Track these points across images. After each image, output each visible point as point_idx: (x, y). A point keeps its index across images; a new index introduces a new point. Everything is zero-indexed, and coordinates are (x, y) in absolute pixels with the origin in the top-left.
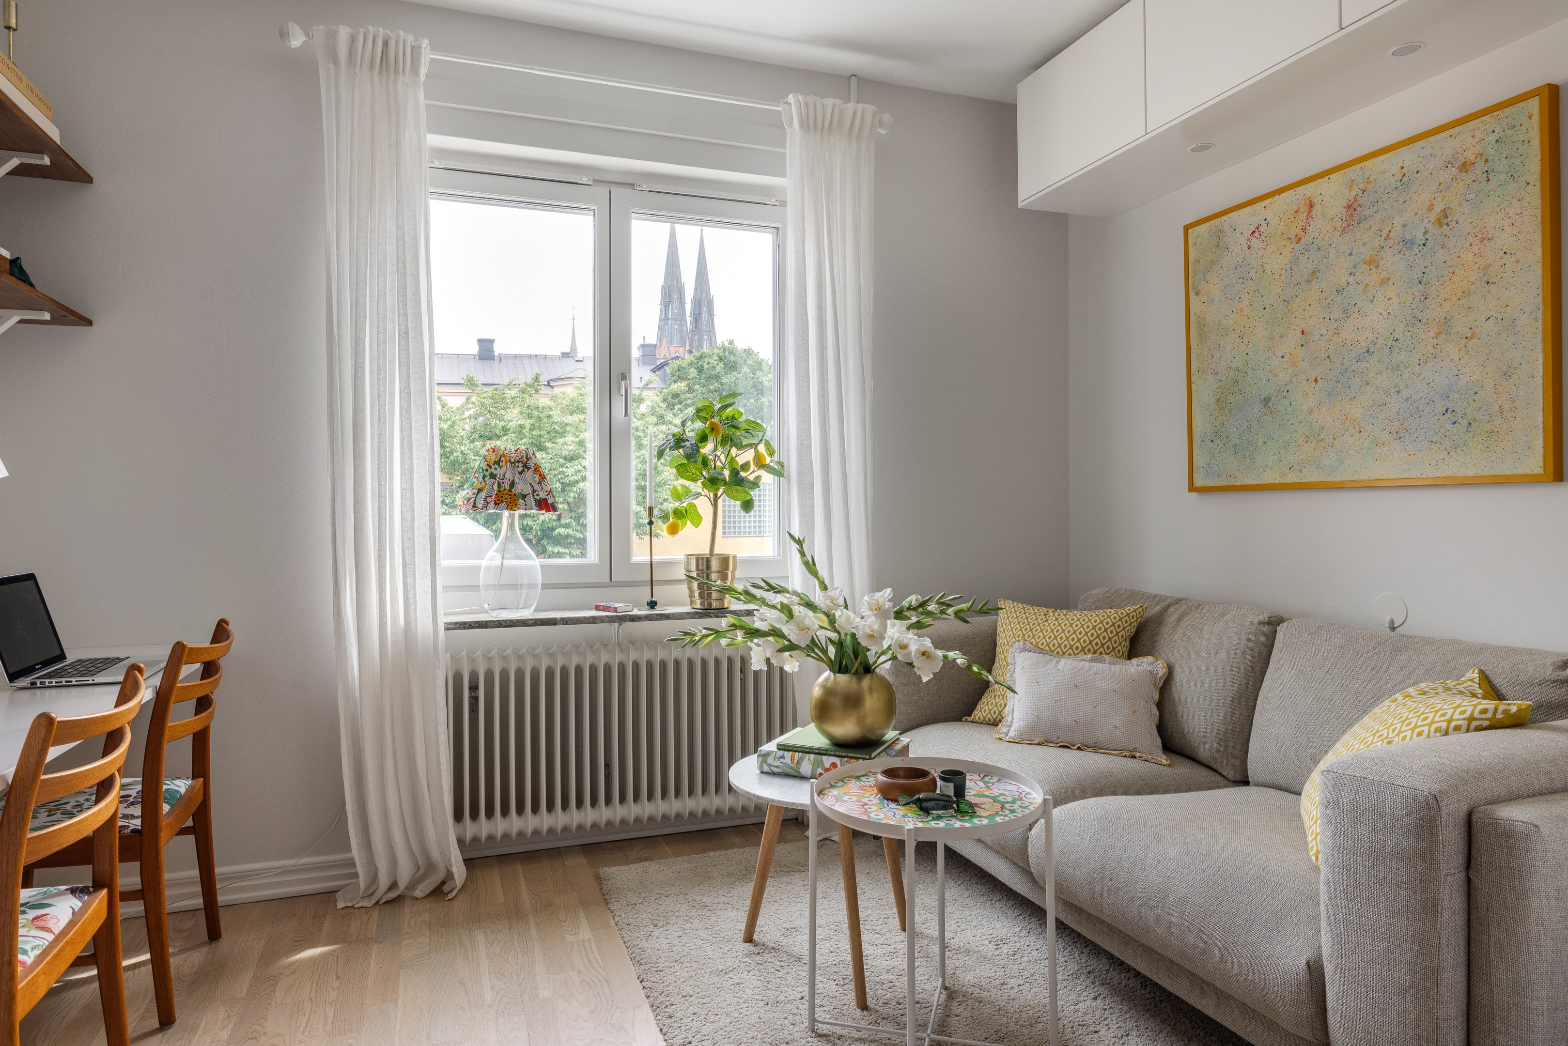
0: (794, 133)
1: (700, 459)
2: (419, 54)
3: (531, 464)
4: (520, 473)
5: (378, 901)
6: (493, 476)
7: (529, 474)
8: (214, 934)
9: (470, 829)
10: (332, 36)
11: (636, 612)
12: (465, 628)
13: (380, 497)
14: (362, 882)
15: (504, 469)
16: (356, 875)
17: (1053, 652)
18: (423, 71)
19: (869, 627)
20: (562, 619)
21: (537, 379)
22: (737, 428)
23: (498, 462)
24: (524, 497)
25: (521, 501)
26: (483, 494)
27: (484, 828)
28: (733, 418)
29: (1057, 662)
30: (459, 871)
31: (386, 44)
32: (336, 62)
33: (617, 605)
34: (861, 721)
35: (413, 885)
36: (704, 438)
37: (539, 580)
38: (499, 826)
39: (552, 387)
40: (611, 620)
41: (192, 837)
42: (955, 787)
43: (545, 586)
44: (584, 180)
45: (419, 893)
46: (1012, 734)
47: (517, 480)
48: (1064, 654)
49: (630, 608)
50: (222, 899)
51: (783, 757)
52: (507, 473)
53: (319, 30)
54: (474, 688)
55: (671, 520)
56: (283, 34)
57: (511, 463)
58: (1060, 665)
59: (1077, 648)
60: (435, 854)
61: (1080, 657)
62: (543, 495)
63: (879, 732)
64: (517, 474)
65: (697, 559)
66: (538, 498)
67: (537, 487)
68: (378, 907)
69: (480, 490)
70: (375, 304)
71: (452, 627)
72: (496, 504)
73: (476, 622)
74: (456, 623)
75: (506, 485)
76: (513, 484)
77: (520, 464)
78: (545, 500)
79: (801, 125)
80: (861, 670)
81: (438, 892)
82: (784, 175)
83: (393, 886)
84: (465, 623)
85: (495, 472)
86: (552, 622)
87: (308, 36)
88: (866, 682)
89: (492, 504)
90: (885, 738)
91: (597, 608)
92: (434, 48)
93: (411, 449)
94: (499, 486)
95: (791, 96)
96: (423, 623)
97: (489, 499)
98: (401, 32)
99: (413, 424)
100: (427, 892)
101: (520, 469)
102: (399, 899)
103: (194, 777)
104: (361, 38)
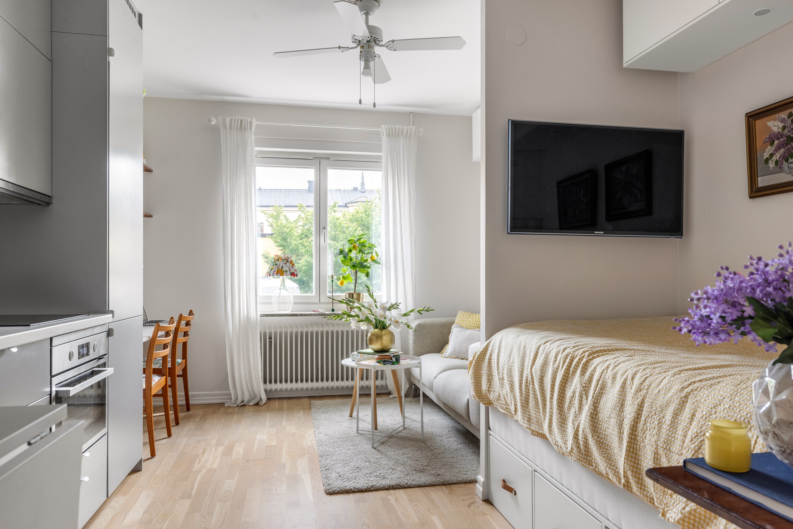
0: (384, 138)
1: (349, 258)
2: (252, 124)
3: (289, 260)
4: (285, 263)
5: (238, 406)
6: (276, 265)
7: (288, 264)
8: (188, 409)
9: (269, 386)
10: (224, 120)
11: (327, 313)
12: (267, 316)
13: (239, 271)
14: (233, 399)
15: (280, 262)
16: (231, 398)
17: (467, 328)
18: (253, 129)
19: (381, 313)
20: (300, 314)
22: (365, 246)
23: (278, 260)
24: (286, 272)
25: (285, 273)
26: (273, 271)
27: (273, 386)
28: (363, 243)
29: (466, 331)
30: (264, 398)
31: (241, 121)
32: (226, 129)
33: (319, 310)
35: (249, 401)
36: (350, 251)
37: (292, 301)
38: (279, 386)
40: (317, 315)
41: (183, 379)
43: (295, 303)
44: (311, 158)
45: (251, 404)
46: (446, 355)
47: (284, 266)
48: (471, 328)
49: (325, 311)
51: (358, 355)
52: (281, 263)
53: (220, 118)
54: (270, 338)
55: (341, 280)
56: (210, 121)
57: (282, 260)
59: (475, 327)
60: (256, 391)
62: (293, 271)
63: (388, 348)
64: (284, 264)
65: (349, 294)
66: (291, 272)
67: (291, 268)
69: (272, 269)
70: (238, 208)
71: (262, 316)
72: (276, 274)
73: (270, 314)
74: (264, 314)
75: (280, 268)
76: (282, 267)
77: (285, 260)
78: (294, 273)
79: (387, 135)
80: (382, 328)
81: (257, 404)
82: (381, 152)
83: (243, 401)
84: (267, 314)
85: (277, 263)
86: (296, 315)
87: (217, 120)
88: (384, 332)
89: (275, 274)
91: (313, 311)
92: (257, 120)
93: (249, 256)
94: (278, 268)
95: (383, 126)
96: (253, 314)
97: (274, 272)
98: (246, 118)
99: (250, 247)
100: (254, 404)
101: (285, 262)
102: (244, 405)
103: (183, 359)
104: (234, 120)
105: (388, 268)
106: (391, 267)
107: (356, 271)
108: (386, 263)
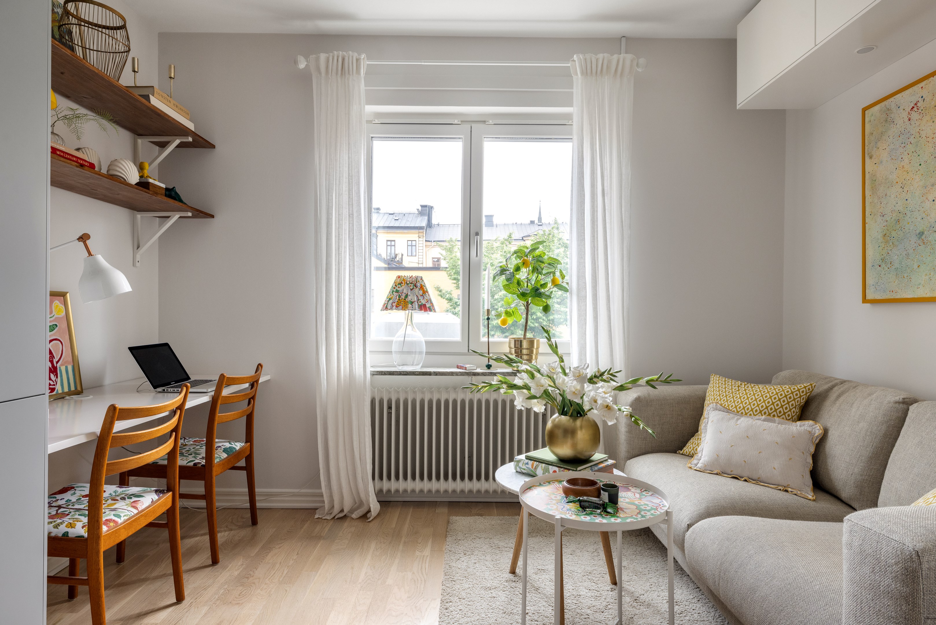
0: (578, 79)
1: (516, 281)
2: (360, 62)
3: (418, 285)
4: (411, 290)
5: (334, 517)
6: (397, 291)
7: (416, 290)
8: (254, 522)
9: (386, 485)
10: (317, 60)
11: (479, 370)
12: (382, 375)
13: (338, 302)
14: (327, 506)
15: (403, 287)
16: (323, 502)
17: (738, 412)
18: (363, 72)
19: (574, 387)
20: (434, 372)
21: (510, 236)
22: (543, 262)
23: (400, 284)
24: (412, 303)
25: (410, 305)
26: (391, 301)
27: (393, 485)
28: (540, 256)
29: (738, 419)
30: (375, 507)
31: (343, 59)
32: (320, 73)
33: (467, 366)
34: (574, 446)
35: (352, 511)
36: (518, 269)
37: (424, 350)
38: (401, 485)
39: (524, 240)
40: (462, 374)
41: (245, 472)
42: (610, 496)
43: (427, 353)
44: (456, 122)
45: (354, 516)
46: (699, 465)
47: (409, 294)
48: (746, 414)
49: (475, 368)
50: (258, 505)
51: (527, 464)
52: (404, 289)
53: (313, 57)
54: (390, 408)
55: (503, 317)
56: (296, 62)
57: (407, 284)
58: (739, 422)
59: (756, 411)
60: (363, 496)
61: (757, 417)
62: (423, 302)
63: (587, 454)
64: (409, 290)
65: (515, 341)
66: (420, 304)
67: (420, 298)
68: (333, 520)
69: (390, 299)
70: (337, 200)
71: (375, 374)
72: (396, 307)
73: (387, 372)
74: (377, 372)
75: (403, 297)
76: (407, 296)
77: (412, 285)
78: (425, 305)
79: (582, 73)
80: (575, 414)
81: (365, 516)
82: (571, 105)
83: (342, 511)
84: (382, 372)
85: (398, 289)
86: (429, 374)
87: (307, 61)
88: (579, 422)
89: (394, 307)
90: (592, 458)
91: (458, 367)
92: (369, 58)
93: (354, 277)
94: (400, 297)
95: (575, 56)
96: (358, 370)
97: (394, 304)
98: (350, 52)
99: (355, 263)
100: (359, 516)
101: (412, 288)
102: (345, 516)
103: (246, 442)
104: (331, 58)
105: (582, 299)
106: (586, 297)
107: (527, 302)
108: (579, 289)
